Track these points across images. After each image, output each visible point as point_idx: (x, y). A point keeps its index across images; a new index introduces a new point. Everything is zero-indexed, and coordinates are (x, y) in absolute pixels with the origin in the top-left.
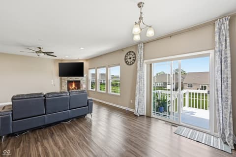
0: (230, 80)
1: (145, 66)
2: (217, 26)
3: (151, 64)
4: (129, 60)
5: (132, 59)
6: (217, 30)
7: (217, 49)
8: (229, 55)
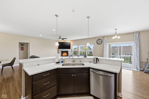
0: (139, 51)
1: (107, 45)
2: (135, 35)
3: (110, 45)
4: (99, 43)
5: (100, 42)
6: (135, 36)
7: (135, 42)
8: (138, 44)
